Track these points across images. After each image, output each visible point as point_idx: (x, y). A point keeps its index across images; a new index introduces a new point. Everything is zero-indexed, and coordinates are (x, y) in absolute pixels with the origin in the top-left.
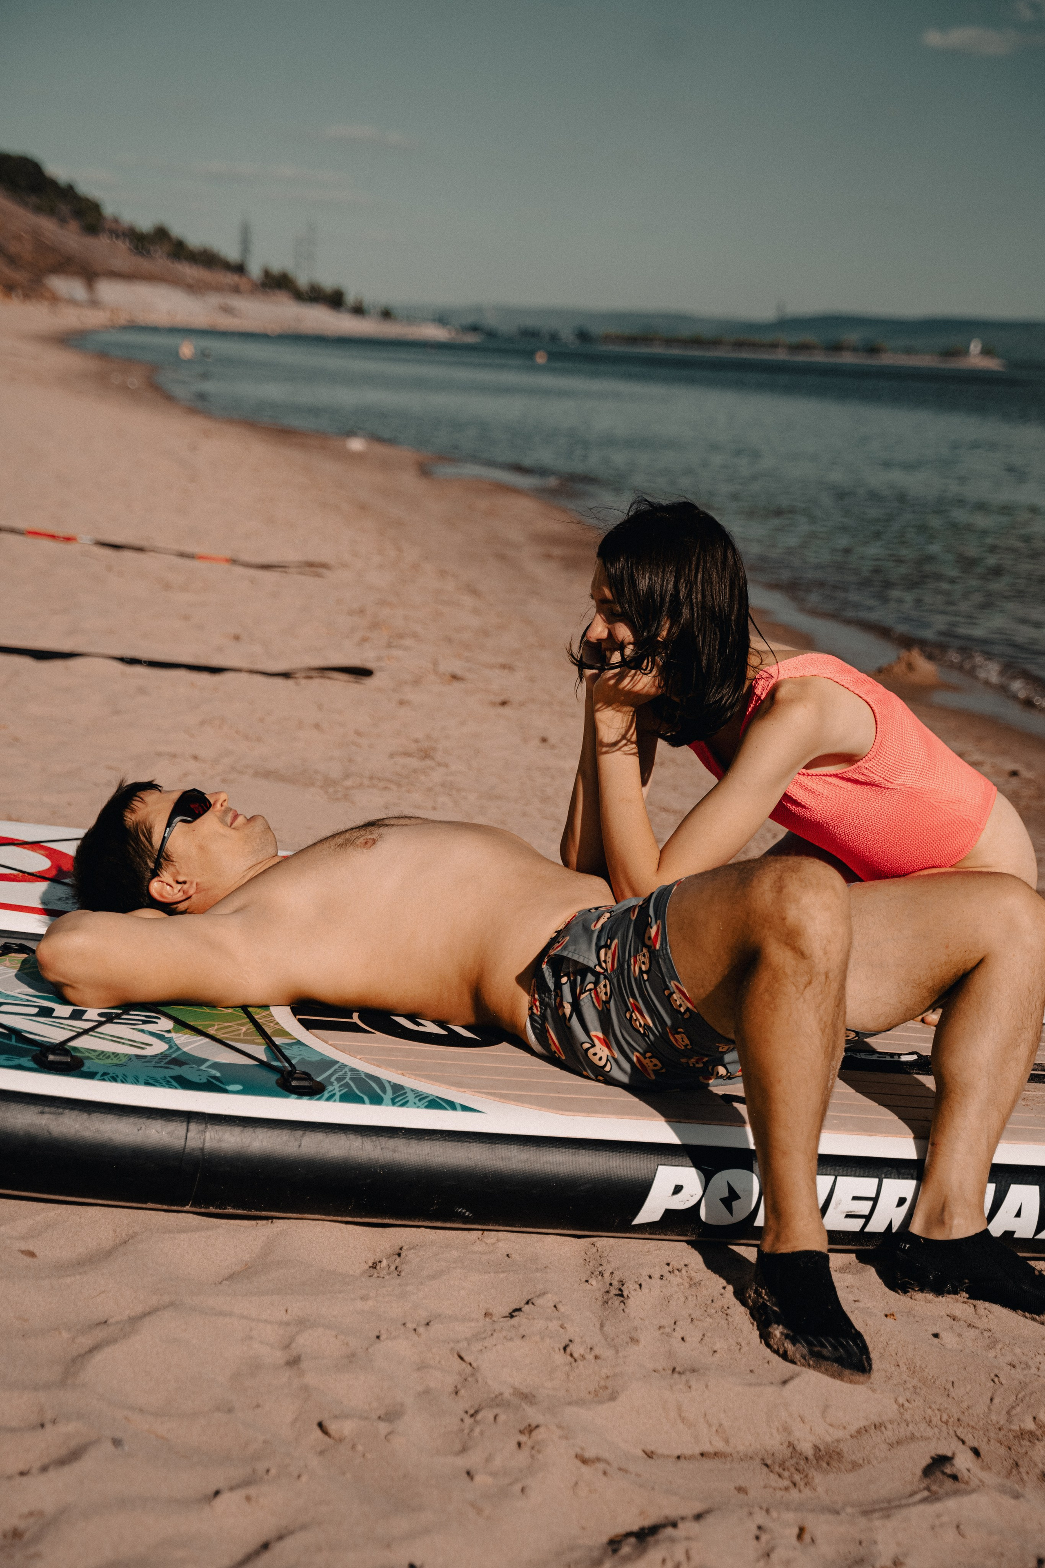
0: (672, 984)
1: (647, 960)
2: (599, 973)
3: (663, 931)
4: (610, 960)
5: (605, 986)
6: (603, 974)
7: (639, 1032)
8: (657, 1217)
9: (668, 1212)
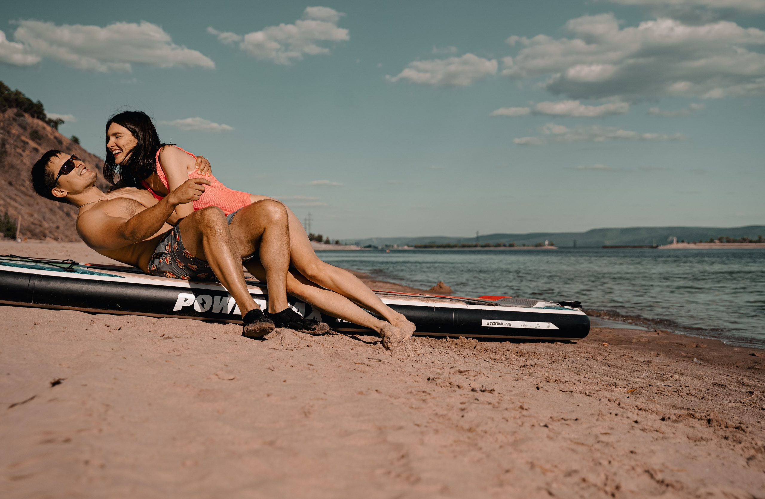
0: (184, 251)
1: (177, 246)
2: (167, 253)
3: (180, 236)
4: (169, 249)
5: (169, 257)
6: (168, 253)
7: (181, 268)
8: (180, 309)
9: (184, 307)
